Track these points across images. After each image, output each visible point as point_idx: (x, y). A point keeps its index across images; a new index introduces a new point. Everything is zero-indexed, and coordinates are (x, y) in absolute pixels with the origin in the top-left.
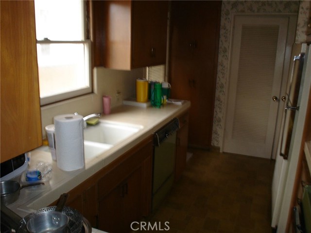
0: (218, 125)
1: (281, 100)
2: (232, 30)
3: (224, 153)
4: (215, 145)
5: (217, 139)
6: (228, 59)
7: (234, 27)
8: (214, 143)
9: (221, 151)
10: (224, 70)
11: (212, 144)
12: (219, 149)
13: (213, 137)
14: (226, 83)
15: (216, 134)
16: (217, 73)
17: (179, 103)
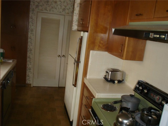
0: (29, 72)
1: (62, 57)
2: (36, 19)
3: (33, 87)
4: (29, 83)
5: (29, 79)
6: (34, 35)
7: (37, 18)
8: (28, 82)
9: (32, 86)
10: (32, 41)
11: (26, 83)
12: (31, 84)
13: (27, 79)
14: (33, 48)
15: (28, 77)
16: (28, 43)
17: (11, 61)
